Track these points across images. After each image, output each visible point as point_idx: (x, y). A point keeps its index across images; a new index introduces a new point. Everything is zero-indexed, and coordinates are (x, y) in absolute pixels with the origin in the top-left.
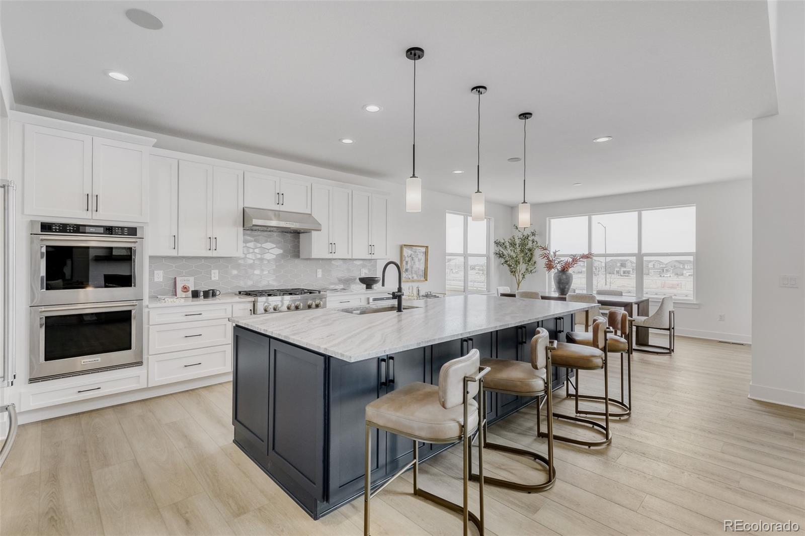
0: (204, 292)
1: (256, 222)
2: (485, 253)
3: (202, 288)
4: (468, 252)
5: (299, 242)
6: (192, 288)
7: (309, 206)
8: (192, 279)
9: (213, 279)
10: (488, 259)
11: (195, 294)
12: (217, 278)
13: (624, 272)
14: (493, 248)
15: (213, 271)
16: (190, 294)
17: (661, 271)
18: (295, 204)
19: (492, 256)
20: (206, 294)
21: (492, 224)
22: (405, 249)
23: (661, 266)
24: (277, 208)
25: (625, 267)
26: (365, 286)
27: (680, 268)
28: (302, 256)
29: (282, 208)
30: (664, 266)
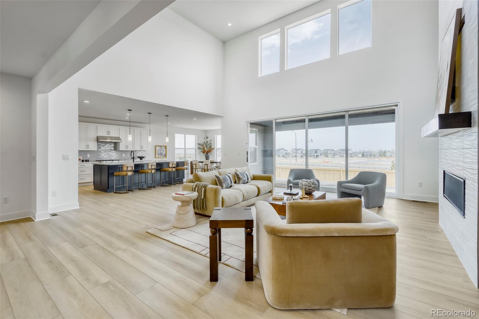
0: (85, 160)
1: (100, 140)
2: (195, 148)
3: (85, 159)
4: (186, 148)
5: (116, 145)
6: (82, 159)
7: (119, 134)
8: (82, 157)
9: (88, 157)
10: (196, 150)
11: (83, 161)
12: (89, 156)
13: (317, 156)
14: (197, 146)
15: (88, 155)
16: (81, 161)
17: (334, 155)
18: (114, 134)
19: (197, 149)
20: (86, 161)
21: (197, 137)
22: (157, 147)
23: (334, 152)
24: (108, 136)
25: (317, 153)
26: (140, 159)
27: (342, 153)
28: (117, 150)
29: (109, 136)
30: (335, 152)
